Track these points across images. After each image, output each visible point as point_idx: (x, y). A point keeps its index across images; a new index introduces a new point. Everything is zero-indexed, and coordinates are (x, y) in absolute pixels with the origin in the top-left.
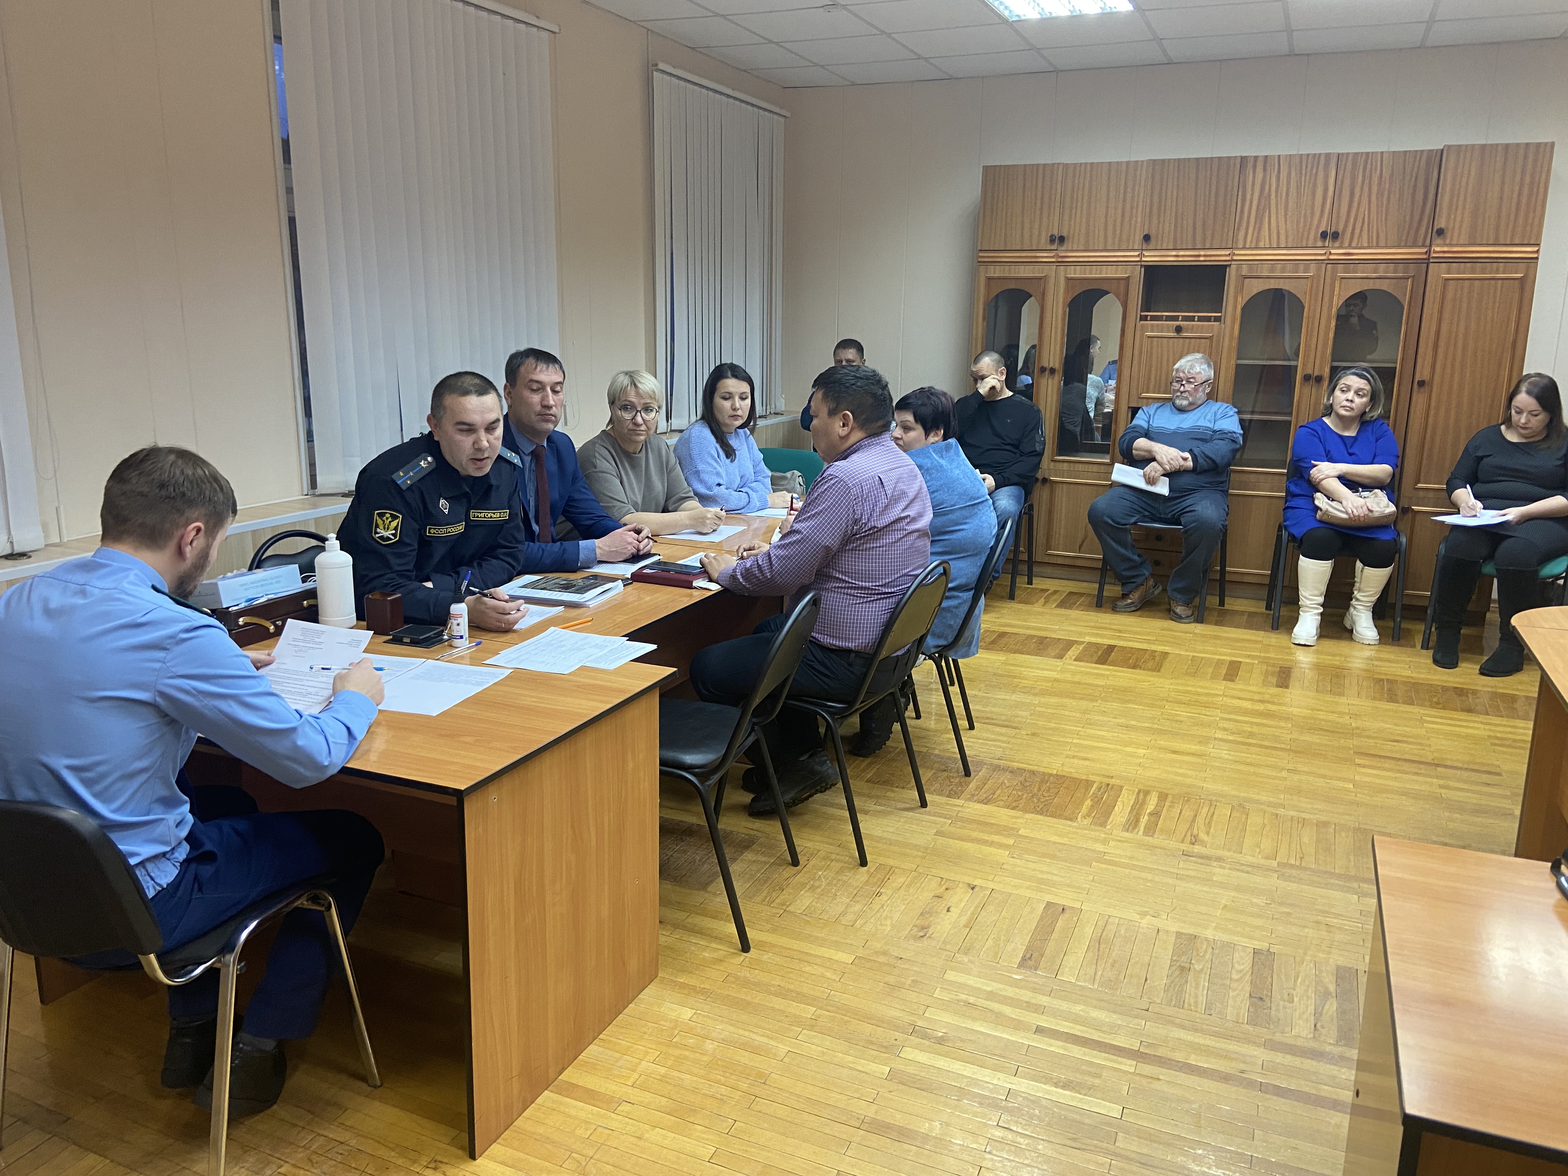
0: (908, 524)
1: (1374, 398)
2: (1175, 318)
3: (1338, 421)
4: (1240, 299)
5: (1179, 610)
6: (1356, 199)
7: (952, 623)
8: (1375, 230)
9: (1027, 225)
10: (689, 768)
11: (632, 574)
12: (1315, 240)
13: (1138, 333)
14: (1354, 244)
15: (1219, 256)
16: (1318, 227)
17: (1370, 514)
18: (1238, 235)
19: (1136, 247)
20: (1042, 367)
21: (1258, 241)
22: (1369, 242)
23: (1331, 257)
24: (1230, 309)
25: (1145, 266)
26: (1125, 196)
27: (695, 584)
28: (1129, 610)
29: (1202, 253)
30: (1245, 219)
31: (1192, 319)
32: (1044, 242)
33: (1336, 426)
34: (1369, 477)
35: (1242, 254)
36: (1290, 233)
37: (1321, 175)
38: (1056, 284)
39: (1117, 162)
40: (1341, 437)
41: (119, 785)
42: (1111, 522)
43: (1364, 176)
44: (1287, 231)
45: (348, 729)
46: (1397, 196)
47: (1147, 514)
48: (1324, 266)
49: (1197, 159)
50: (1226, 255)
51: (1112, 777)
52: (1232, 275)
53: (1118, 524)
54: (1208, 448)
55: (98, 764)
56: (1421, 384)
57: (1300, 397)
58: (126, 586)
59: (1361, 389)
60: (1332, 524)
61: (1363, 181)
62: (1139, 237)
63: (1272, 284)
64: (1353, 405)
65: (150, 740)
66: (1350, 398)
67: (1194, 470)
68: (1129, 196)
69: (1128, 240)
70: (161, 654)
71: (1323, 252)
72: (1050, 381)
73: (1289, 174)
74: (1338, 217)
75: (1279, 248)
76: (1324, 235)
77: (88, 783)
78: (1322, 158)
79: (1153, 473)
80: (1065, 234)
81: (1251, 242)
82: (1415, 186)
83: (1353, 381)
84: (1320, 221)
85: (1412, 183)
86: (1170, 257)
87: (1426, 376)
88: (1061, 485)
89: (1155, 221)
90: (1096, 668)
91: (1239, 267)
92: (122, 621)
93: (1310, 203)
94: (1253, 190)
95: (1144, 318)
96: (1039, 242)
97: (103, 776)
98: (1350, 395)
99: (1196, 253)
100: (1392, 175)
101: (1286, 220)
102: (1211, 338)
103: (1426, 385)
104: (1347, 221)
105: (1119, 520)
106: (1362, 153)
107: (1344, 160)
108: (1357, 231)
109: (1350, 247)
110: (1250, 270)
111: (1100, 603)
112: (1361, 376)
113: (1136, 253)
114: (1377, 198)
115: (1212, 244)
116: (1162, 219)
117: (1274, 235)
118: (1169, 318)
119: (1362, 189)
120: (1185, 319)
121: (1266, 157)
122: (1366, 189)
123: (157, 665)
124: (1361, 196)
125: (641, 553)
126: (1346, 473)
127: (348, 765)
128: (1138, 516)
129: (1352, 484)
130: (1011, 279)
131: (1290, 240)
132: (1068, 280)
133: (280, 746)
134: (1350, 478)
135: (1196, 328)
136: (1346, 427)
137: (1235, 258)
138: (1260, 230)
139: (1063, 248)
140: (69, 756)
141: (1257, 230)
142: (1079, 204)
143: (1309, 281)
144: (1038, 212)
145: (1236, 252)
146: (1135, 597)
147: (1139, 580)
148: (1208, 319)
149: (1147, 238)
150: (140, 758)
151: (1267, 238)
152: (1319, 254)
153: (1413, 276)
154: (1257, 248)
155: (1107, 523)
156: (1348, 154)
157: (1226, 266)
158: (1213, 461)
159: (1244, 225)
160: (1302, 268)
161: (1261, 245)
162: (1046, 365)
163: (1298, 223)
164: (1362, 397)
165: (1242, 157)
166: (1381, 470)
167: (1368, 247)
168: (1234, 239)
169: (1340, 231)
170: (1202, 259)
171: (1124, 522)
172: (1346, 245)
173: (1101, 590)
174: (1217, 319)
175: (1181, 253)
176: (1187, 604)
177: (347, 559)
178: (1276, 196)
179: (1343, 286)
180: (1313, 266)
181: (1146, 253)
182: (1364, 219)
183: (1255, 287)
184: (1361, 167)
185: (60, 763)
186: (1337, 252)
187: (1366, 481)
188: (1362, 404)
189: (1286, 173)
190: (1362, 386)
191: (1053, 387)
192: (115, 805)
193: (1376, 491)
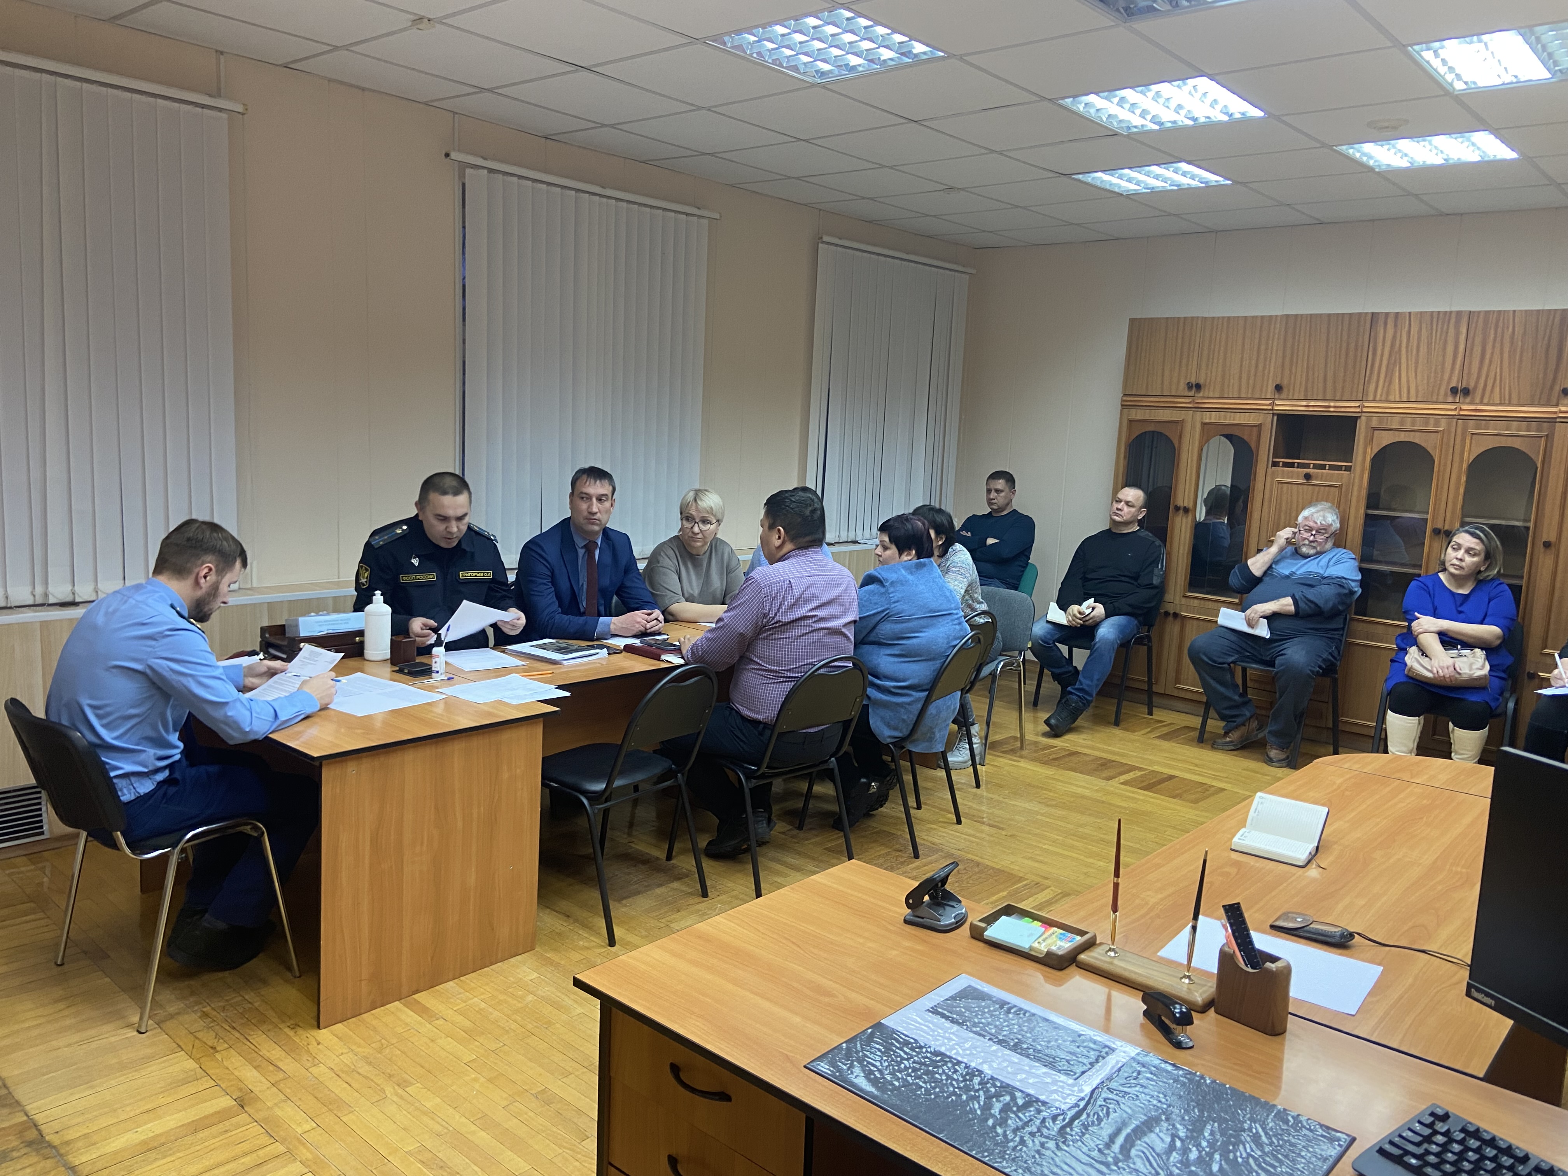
0: (815, 622)
1: (1488, 556)
2: (1307, 466)
3: (1452, 580)
4: (1369, 450)
5: (1274, 753)
6: (1488, 356)
7: (905, 717)
8: (1507, 388)
9: (1167, 373)
10: (585, 793)
11: (625, 646)
12: (1446, 395)
13: (1268, 478)
14: (1485, 401)
15: (1349, 407)
16: (1449, 382)
17: (1457, 676)
18: (1368, 387)
19: (1268, 397)
20: (1176, 506)
21: (1388, 394)
22: (1501, 400)
23: (1462, 413)
24: (1360, 458)
25: (1278, 415)
26: (1259, 348)
27: (663, 657)
28: (1227, 748)
29: (1332, 404)
30: (1376, 372)
31: (1323, 467)
32: (1182, 389)
33: (1450, 584)
34: (1474, 638)
35: (1370, 406)
36: (1420, 388)
37: (1452, 331)
38: (1193, 426)
39: (1253, 317)
40: (1453, 594)
41: (119, 722)
42: (1206, 659)
43: (1496, 333)
44: (1417, 387)
45: (275, 711)
46: (1530, 354)
47: (1248, 654)
48: (1455, 420)
49: (1329, 315)
50: (1355, 407)
51: (1047, 879)
52: (1361, 426)
53: (1215, 662)
54: (1311, 594)
55: (106, 706)
56: (1547, 545)
57: (1429, 551)
58: (150, 601)
59: (1472, 549)
60: (1417, 680)
61: (1495, 340)
62: (1271, 387)
63: (1402, 437)
64: (1463, 564)
65: (145, 696)
66: (1459, 556)
67: (1297, 615)
68: (1263, 347)
69: (1261, 390)
70: (153, 643)
71: (1454, 407)
72: (1184, 520)
73: (1420, 332)
74: (1469, 373)
75: (1408, 402)
76: (1454, 391)
77: (99, 717)
78: (1453, 316)
79: (1253, 615)
80: (1201, 382)
81: (1381, 395)
82: (1549, 345)
83: (1464, 539)
84: (1450, 378)
85: (1545, 342)
86: (1299, 407)
87: (1552, 538)
88: (1191, 621)
89: (1287, 372)
90: (1133, 792)
91: (1369, 419)
92: (135, 621)
93: (1441, 359)
94: (1383, 345)
95: (1275, 464)
96: (1177, 389)
97: (108, 714)
98: (1460, 554)
99: (1326, 404)
100: (1524, 333)
101: (1416, 374)
102: (1340, 487)
103: (1553, 548)
104: (1478, 378)
105: (1216, 659)
106: (1494, 311)
107: (1475, 318)
108: (1489, 388)
109: (1481, 403)
110: (1380, 422)
111: (1202, 739)
112: (1473, 534)
113: (1268, 402)
114: (1510, 356)
115: (1342, 396)
116: (1294, 371)
117: (1405, 391)
118: (1300, 466)
119: (1494, 347)
120: (1316, 467)
121: (1397, 313)
122: (1498, 345)
123: (149, 649)
124: (1492, 353)
125: (649, 631)
126: (1447, 630)
127: (270, 736)
128: (1237, 656)
129: (1448, 641)
130: (1151, 422)
131: (1420, 395)
132: (1204, 424)
133: (217, 714)
134: (1451, 634)
135: (1325, 476)
136: (1460, 586)
137: (1365, 410)
138: (1390, 383)
139: (1201, 395)
140: (92, 698)
141: (1387, 384)
142: (1216, 355)
143: (1439, 435)
144: (1178, 361)
145: (1366, 405)
146: (1234, 736)
147: (1239, 720)
148: (1339, 468)
149: (1279, 388)
150: (132, 707)
151: (1397, 392)
152: (1448, 409)
153: (1547, 436)
154: (1387, 401)
155: (1203, 661)
156: (1479, 312)
157: (1357, 418)
158: (1319, 607)
159: (1375, 377)
160: (1432, 421)
161: (1391, 398)
162: (1180, 503)
163: (1429, 378)
164: (1474, 555)
165: (1373, 314)
166: (1490, 631)
167: (1500, 404)
168: (1365, 392)
169: (1471, 388)
170: (1332, 409)
171: (1221, 660)
172: (1477, 401)
173: (1204, 724)
174: (1348, 469)
175: (1312, 403)
176: (1281, 748)
177: (388, 609)
178: (1407, 351)
179: (1473, 442)
180: (1443, 422)
181: (1277, 402)
182: (1496, 375)
183: (1385, 439)
184: (1493, 326)
185: (85, 702)
186: (1467, 408)
187: (1471, 641)
188: (1474, 563)
189: (1417, 329)
190: (1472, 546)
191: (1186, 526)
192: (116, 734)
193: (1477, 650)
